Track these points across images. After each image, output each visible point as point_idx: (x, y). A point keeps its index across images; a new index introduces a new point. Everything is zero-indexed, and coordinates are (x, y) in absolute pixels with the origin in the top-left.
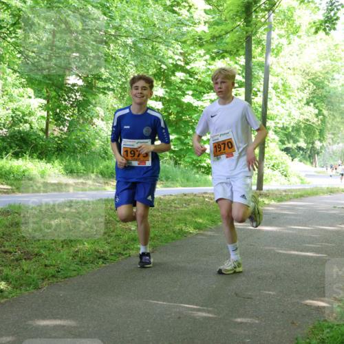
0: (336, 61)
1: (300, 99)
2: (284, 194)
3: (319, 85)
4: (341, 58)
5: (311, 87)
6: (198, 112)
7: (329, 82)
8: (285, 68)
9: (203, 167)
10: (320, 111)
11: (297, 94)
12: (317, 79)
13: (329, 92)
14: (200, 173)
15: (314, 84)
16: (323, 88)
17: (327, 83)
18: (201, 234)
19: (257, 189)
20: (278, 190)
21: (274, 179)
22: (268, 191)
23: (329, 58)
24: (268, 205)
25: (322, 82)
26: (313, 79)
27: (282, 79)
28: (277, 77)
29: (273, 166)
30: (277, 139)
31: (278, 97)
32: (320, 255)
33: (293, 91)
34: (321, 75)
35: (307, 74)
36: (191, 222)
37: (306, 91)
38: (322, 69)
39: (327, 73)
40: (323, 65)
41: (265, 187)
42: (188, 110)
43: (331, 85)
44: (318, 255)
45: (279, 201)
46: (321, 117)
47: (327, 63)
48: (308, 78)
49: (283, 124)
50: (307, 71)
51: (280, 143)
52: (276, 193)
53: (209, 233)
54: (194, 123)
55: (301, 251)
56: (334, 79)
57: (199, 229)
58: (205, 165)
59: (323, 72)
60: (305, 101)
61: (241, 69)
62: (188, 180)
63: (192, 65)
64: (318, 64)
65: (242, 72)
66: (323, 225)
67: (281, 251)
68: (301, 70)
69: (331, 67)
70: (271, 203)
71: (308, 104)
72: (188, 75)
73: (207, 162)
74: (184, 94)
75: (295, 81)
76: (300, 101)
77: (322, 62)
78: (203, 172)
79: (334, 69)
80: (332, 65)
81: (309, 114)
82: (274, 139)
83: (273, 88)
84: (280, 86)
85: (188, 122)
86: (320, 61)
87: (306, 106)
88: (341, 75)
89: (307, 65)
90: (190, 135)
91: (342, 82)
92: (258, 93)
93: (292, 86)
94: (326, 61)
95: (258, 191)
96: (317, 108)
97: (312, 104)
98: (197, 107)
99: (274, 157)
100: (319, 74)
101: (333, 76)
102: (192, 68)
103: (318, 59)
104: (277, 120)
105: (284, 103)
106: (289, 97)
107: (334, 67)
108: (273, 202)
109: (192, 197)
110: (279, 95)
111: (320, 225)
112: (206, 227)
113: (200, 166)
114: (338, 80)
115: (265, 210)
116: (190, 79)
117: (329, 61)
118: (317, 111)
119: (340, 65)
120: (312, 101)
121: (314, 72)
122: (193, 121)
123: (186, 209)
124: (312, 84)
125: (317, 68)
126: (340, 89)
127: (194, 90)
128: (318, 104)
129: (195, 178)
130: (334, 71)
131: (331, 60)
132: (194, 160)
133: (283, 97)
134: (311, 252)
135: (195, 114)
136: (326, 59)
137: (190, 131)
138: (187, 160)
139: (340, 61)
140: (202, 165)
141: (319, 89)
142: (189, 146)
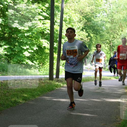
0: (98, 7)
1: (79, 27)
3: (88, 19)
4: (101, 5)
5: (84, 20)
7: (94, 18)
10: (89, 34)
11: (77, 24)
12: (88, 16)
13: (94, 24)
15: (86, 19)
16: (91, 21)
17: (93, 19)
19: (56, 77)
22: (61, 78)
26: (85, 16)
27: (69, 16)
28: (66, 15)
29: (63, 64)
31: (67, 25)
32: (94, 115)
33: (75, 23)
34: (90, 14)
35: (82, 13)
36: (21, 96)
37: (81, 23)
38: (90, 11)
39: (93, 13)
40: (91, 8)
41: (60, 76)
42: (15, 32)
43: (95, 20)
44: (92, 115)
46: (89, 37)
47: (93, 7)
48: (83, 16)
50: (82, 12)
53: (31, 103)
54: (19, 39)
55: (83, 113)
56: (96, 17)
57: (26, 100)
58: (25, 63)
59: (91, 12)
60: (81, 28)
61: (46, 9)
64: (88, 8)
65: (47, 11)
66: (94, 99)
68: (79, 11)
69: (95, 10)
70: (64, 86)
73: (26, 61)
75: (76, 17)
76: (78, 28)
81: (83, 36)
83: (64, 21)
84: (68, 20)
86: (89, 6)
87: (81, 31)
88: (100, 14)
89: (82, 8)
90: (16, 46)
91: (101, 18)
92: (55, 23)
93: (74, 20)
94: (92, 7)
95: (56, 79)
96: (87, 32)
97: (84, 30)
98: (21, 30)
100: (89, 13)
101: (96, 15)
103: (88, 5)
106: (72, 26)
107: (97, 10)
110: (67, 24)
111: (92, 99)
112: (29, 99)
113: (22, 63)
114: (99, 17)
115: (61, 89)
117: (94, 7)
118: (87, 34)
119: (100, 9)
120: (84, 29)
121: (86, 12)
122: (18, 38)
124: (85, 19)
125: (87, 10)
126: (100, 22)
128: (88, 30)
130: (96, 12)
131: (95, 6)
132: (19, 60)
133: (69, 26)
134: (88, 114)
135: (20, 34)
136: (92, 5)
137: (17, 44)
138: (15, 60)
139: (100, 7)
140: (23, 63)
141: (88, 22)
142: (16, 52)
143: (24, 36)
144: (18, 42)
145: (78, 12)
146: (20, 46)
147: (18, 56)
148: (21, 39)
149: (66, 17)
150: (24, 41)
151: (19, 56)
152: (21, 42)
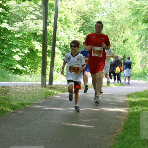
0: (97, 5)
1: (76, 28)
2: (65, 87)
3: (87, 20)
4: (100, 4)
5: (82, 21)
6: (11, 34)
7: (93, 18)
8: (67, 8)
9: (14, 69)
11: (74, 25)
12: (86, 16)
13: (93, 25)
14: (11, 72)
15: (84, 19)
16: (89, 22)
17: (92, 19)
18: (16, 113)
20: (62, 85)
21: (58, 78)
22: (55, 85)
23: (93, 3)
24: (56, 94)
25: (89, 18)
26: (83, 16)
27: (65, 16)
28: (61, 14)
29: (58, 70)
30: (60, 52)
31: (62, 26)
32: (90, 126)
33: (71, 23)
34: (88, 14)
35: (80, 13)
36: (8, 105)
37: (78, 23)
38: (88, 10)
39: (92, 12)
40: (89, 7)
41: (54, 83)
42: (4, 32)
43: (94, 20)
44: (88, 126)
45: (63, 92)
47: (92, 6)
48: (80, 15)
49: (65, 43)
50: (80, 11)
51: (62, 55)
52: (61, 87)
53: (20, 112)
54: (8, 41)
55: (78, 124)
56: (96, 17)
57: (14, 109)
58: (15, 68)
59: (90, 12)
60: (78, 30)
62: (4, 77)
63: (7, 3)
66: (90, 108)
67: (65, 124)
68: (76, 10)
69: (94, 9)
70: (58, 93)
71: (79, 31)
72: (5, 10)
73: (16, 66)
74: (2, 22)
75: (72, 17)
76: (75, 29)
77: (89, 6)
78: (14, 73)
79: (96, 10)
80: (95, 8)
82: (59, 53)
83: (59, 21)
84: (63, 20)
85: (5, 40)
86: (87, 5)
87: (79, 32)
88: (100, 14)
89: (79, 7)
90: (5, 48)
92: (49, 23)
93: (71, 20)
94: (91, 5)
95: (50, 85)
96: (85, 34)
97: (82, 32)
98: (10, 31)
99: (59, 64)
100: (87, 13)
101: (95, 15)
102: (7, 5)
103: (86, 4)
104: (61, 41)
105: (65, 30)
106: (68, 27)
107: (96, 9)
108: (59, 93)
109: (8, 88)
110: (62, 25)
111: (88, 108)
112: (18, 108)
113: (11, 68)
114: (98, 17)
115: (54, 97)
116: (6, 12)
117: (93, 5)
118: (85, 36)
119: (99, 7)
120: (82, 30)
121: (84, 11)
122: (8, 39)
123: (5, 96)
124: (82, 19)
125: (85, 9)
127: (8, 20)
128: (86, 32)
129: (9, 76)
130: (96, 12)
131: (94, 4)
132: (8, 65)
133: (65, 27)
134: (84, 124)
135: (9, 35)
136: (91, 3)
137: (6, 46)
138: (3, 64)
139: (99, 5)
140: (13, 68)
141: (86, 22)
142: (5, 55)
143: (14, 37)
144: (7, 44)
145: (75, 12)
146: (9, 49)
147: (7, 60)
148: (10, 41)
149: (61, 16)
150: (14, 43)
151: (9, 60)
152: (11, 44)
